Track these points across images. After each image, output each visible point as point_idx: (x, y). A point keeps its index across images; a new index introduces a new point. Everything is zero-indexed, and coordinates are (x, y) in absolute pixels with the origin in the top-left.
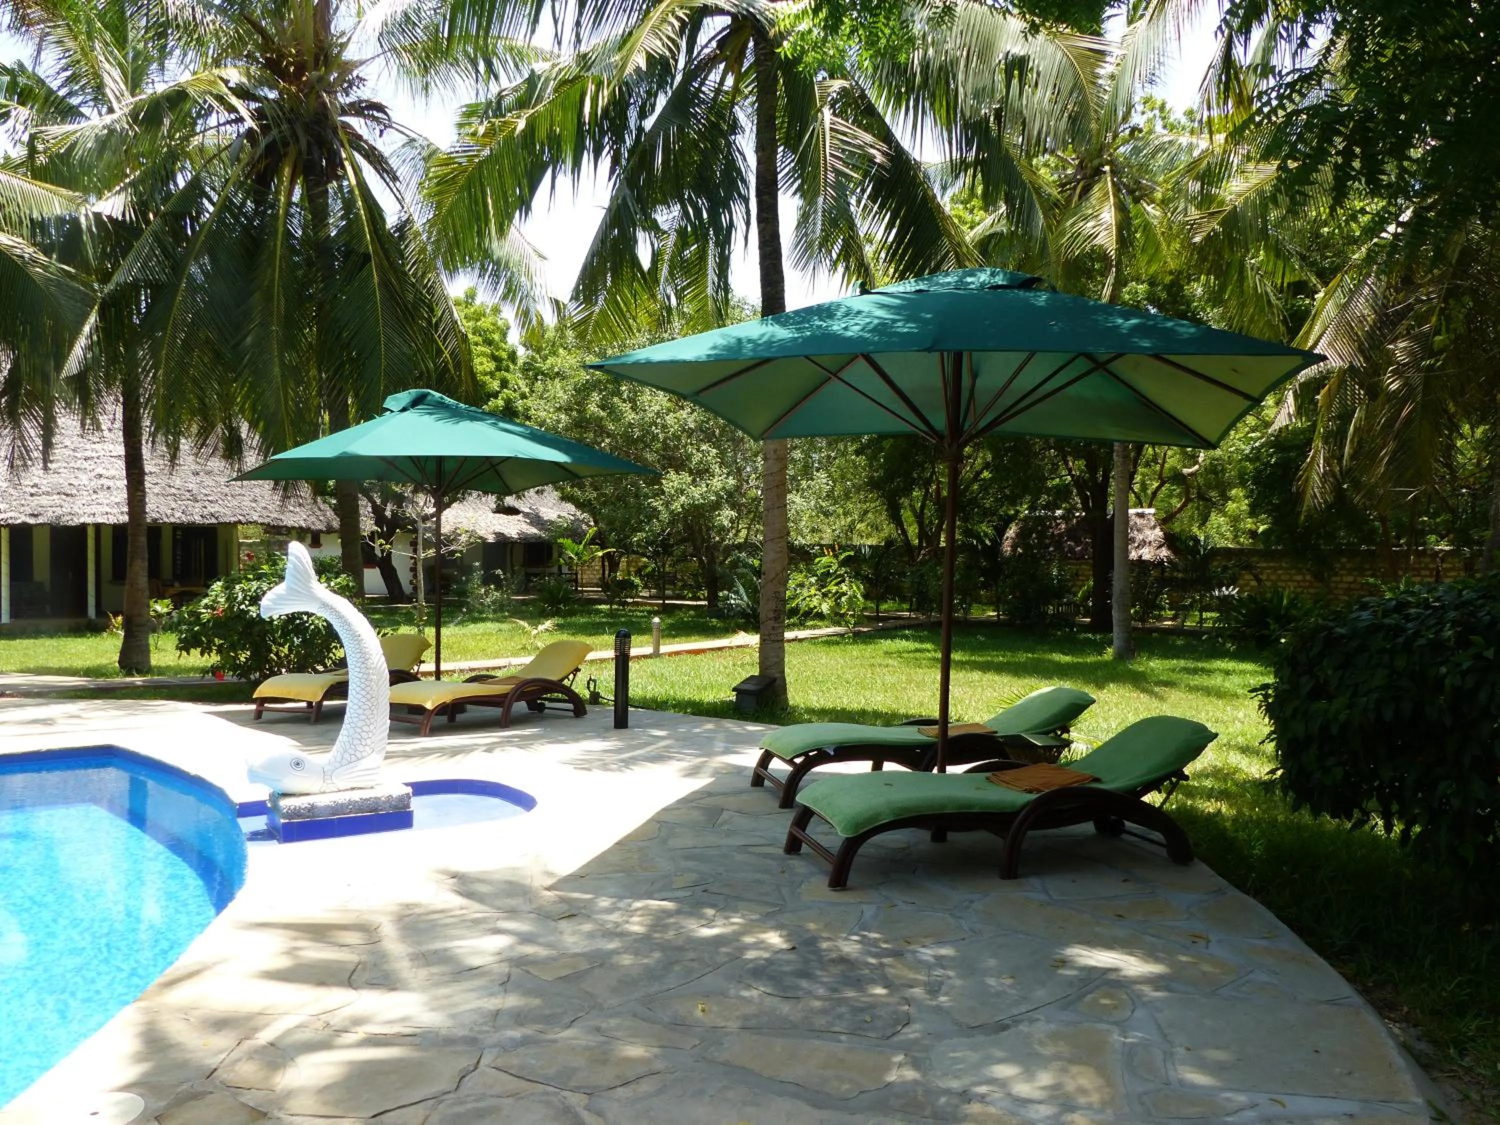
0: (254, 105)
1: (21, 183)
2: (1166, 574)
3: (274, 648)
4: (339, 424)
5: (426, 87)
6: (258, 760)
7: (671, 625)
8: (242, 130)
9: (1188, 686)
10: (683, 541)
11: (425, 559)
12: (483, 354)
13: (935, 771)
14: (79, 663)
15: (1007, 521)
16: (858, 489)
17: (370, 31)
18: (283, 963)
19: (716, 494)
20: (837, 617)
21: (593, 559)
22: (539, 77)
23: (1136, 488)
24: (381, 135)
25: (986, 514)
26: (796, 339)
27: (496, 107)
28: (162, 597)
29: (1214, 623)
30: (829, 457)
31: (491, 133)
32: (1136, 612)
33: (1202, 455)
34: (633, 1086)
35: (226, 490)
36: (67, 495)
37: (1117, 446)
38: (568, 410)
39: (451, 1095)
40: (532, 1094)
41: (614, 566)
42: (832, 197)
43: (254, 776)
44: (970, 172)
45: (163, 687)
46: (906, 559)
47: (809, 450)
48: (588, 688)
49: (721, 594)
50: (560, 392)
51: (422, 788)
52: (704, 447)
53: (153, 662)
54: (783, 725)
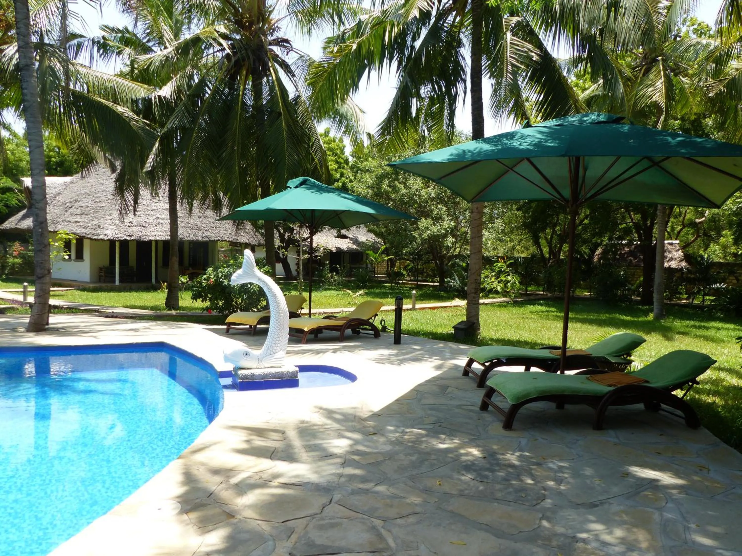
0: (230, 42)
1: (128, 83)
2: (684, 276)
3: (234, 300)
4: (266, 194)
5: (309, 31)
6: (229, 351)
7: (421, 294)
8: (224, 54)
9: (696, 334)
10: (428, 253)
11: (303, 259)
12: (332, 160)
13: (559, 372)
14: (148, 304)
15: (596, 246)
16: (518, 229)
17: (284, 4)
18: (244, 446)
19: (445, 230)
20: (505, 293)
21: (383, 261)
22: (363, 22)
23: (669, 229)
24: (287, 55)
25: (585, 242)
26: (493, 150)
27: (341, 39)
28: (185, 275)
29: (711, 303)
30: (503, 212)
31: (340, 51)
32: (666, 295)
33: (707, 212)
34: (406, 519)
35: (213, 225)
36: (144, 227)
37: (659, 207)
38: (372, 188)
39: (319, 516)
40: (356, 518)
41: (393, 265)
42: (510, 78)
43: (227, 359)
44: (584, 63)
45: (185, 316)
46: (542, 264)
47: (493, 208)
48: (381, 324)
49: (446, 280)
50: (369, 179)
51: (304, 369)
52: (440, 206)
53: (180, 305)
54: (478, 346)
